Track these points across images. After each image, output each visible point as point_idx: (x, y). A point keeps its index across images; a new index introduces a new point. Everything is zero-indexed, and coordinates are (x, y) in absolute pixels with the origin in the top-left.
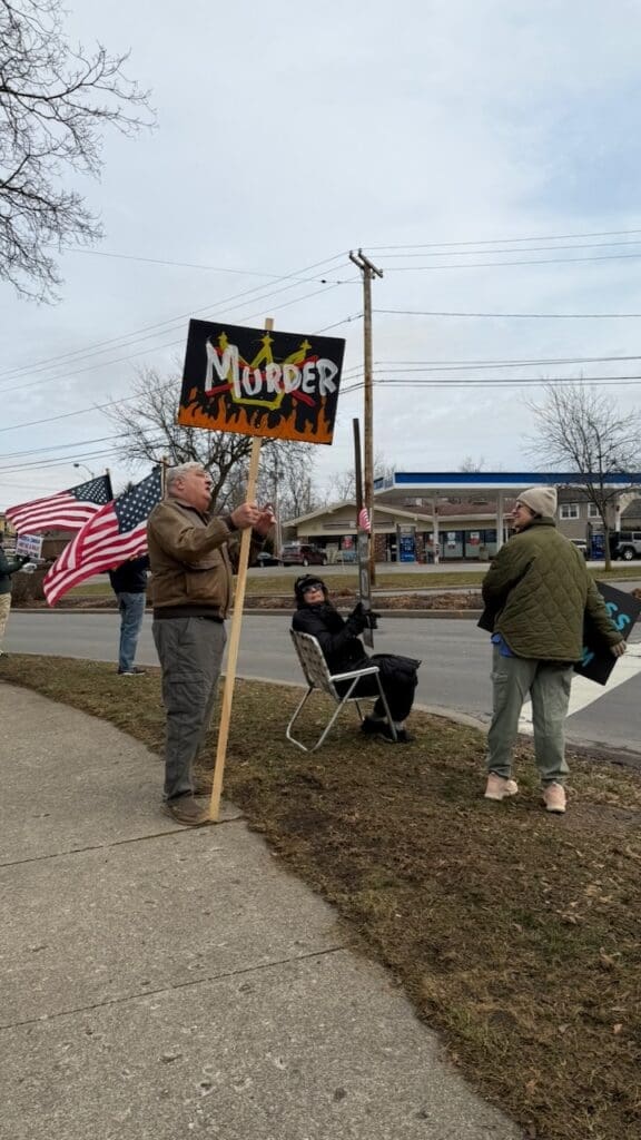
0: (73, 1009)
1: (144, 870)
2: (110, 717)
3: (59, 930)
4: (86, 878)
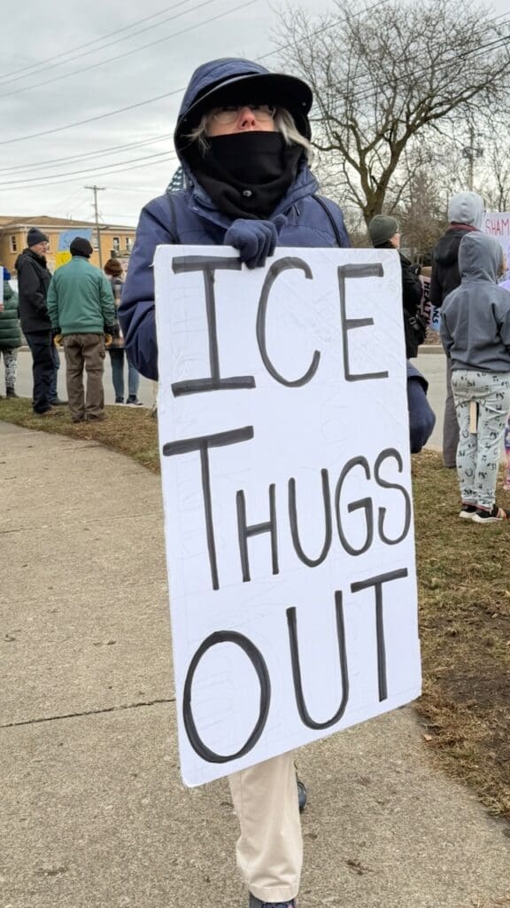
4: (144, 751)
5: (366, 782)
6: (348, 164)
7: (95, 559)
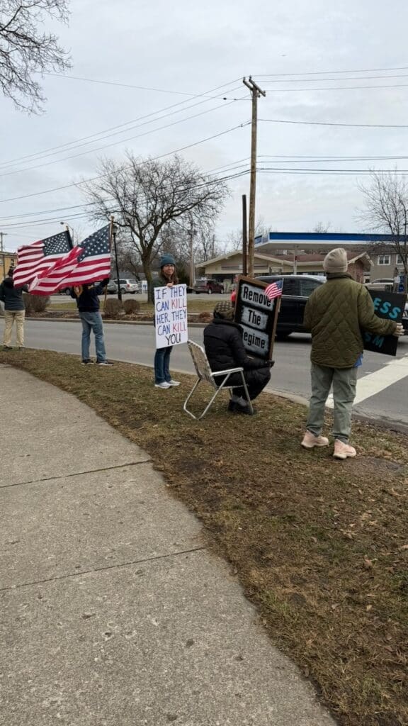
0: (32, 582)
1: (85, 493)
2: (75, 392)
3: (29, 531)
4: (48, 497)
5: (143, 503)
6: (133, 233)
7: (16, 420)
